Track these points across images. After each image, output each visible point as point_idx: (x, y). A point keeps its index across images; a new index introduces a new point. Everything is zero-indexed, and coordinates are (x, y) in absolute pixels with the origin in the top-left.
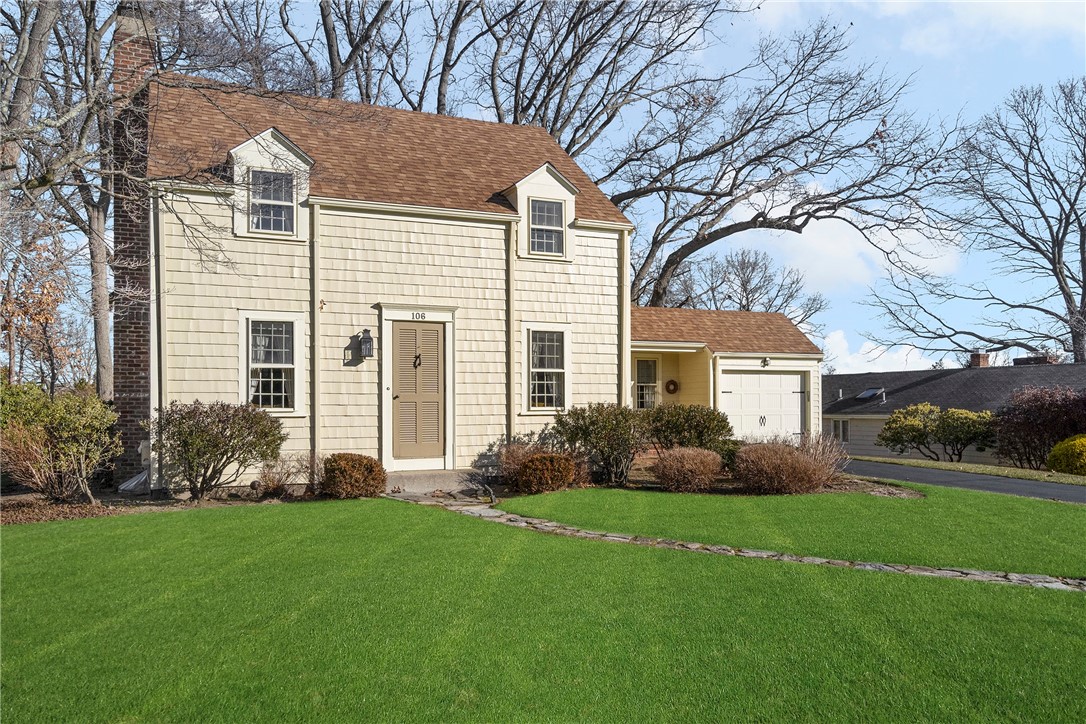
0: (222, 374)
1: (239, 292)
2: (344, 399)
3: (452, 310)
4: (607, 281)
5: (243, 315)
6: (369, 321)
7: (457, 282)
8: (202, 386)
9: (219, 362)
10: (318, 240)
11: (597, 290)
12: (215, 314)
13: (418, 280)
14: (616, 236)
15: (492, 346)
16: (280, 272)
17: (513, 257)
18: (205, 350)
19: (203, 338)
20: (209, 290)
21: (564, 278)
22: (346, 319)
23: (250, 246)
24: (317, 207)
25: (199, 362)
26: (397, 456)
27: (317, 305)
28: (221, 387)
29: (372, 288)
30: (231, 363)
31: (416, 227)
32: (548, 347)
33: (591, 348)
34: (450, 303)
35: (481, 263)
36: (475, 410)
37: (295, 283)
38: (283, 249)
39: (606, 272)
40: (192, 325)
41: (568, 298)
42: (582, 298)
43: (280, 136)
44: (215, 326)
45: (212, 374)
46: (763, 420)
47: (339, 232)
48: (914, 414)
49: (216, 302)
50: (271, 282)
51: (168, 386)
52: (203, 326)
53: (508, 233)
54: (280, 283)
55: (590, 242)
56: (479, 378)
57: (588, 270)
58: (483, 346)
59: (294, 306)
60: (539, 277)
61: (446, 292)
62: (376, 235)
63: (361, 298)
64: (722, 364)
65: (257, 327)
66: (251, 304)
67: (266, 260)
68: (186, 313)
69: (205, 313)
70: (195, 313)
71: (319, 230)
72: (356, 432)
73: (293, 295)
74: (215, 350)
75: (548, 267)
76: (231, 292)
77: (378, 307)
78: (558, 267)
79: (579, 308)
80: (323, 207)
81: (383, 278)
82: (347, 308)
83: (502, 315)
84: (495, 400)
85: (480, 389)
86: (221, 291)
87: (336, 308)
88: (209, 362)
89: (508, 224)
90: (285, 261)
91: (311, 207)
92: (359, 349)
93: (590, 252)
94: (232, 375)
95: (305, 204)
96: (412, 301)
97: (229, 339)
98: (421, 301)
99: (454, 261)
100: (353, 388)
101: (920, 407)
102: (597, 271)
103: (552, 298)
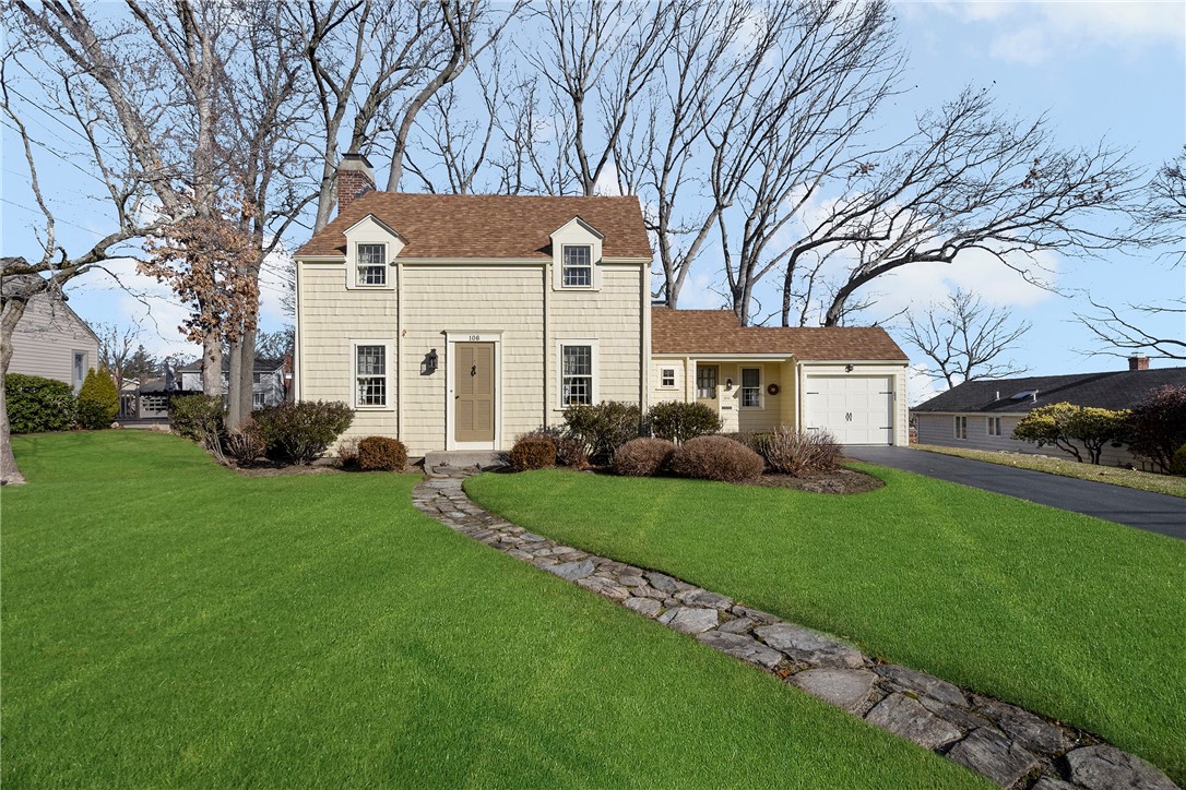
0: (339, 382)
1: (350, 327)
2: (420, 399)
3: (500, 332)
4: (630, 305)
5: (353, 342)
6: (437, 344)
7: (504, 312)
8: (327, 390)
9: (338, 374)
10: (403, 289)
11: (621, 312)
12: (335, 342)
13: (474, 312)
14: (639, 268)
15: (532, 359)
16: (377, 312)
17: (549, 290)
18: (329, 366)
19: (327, 358)
20: (331, 327)
21: (592, 304)
22: (423, 342)
23: (358, 295)
24: (400, 266)
25: (325, 374)
26: (458, 439)
27: (401, 334)
28: (338, 390)
29: (441, 319)
30: (344, 375)
31: (473, 274)
32: (579, 358)
33: (615, 358)
34: (499, 327)
35: (523, 297)
36: (518, 406)
37: (387, 319)
38: (379, 296)
39: (629, 297)
40: (321, 350)
41: (595, 319)
42: (608, 319)
43: (375, 219)
44: (335, 350)
45: (333, 382)
46: (849, 416)
47: (417, 281)
48: (1050, 412)
49: (336, 334)
50: (371, 319)
51: (304, 391)
52: (328, 350)
53: (544, 272)
54: (378, 319)
55: (615, 274)
56: (522, 382)
57: (614, 297)
58: (525, 359)
59: (386, 335)
60: (571, 304)
61: (497, 319)
62: (444, 281)
63: (433, 327)
64: (806, 371)
65: (361, 350)
66: (358, 335)
67: (368, 304)
68: (316, 342)
69: (329, 342)
70: (322, 342)
71: (402, 281)
72: (429, 422)
73: (386, 327)
74: (335, 366)
75: (578, 296)
76: (346, 327)
77: (444, 333)
78: (587, 296)
79: (605, 327)
80: (404, 265)
81: (448, 312)
82: (423, 334)
83: (541, 335)
84: (534, 399)
85: (522, 390)
86: (338, 327)
87: (415, 334)
88: (331, 374)
89: (544, 266)
90: (380, 304)
91: (397, 265)
92: (431, 362)
93: (615, 282)
94: (345, 382)
95: (392, 264)
96: (470, 327)
97: (344, 358)
98: (476, 327)
99: (502, 297)
100: (427, 391)
101: (1058, 406)
102: (622, 297)
103: (582, 319)
